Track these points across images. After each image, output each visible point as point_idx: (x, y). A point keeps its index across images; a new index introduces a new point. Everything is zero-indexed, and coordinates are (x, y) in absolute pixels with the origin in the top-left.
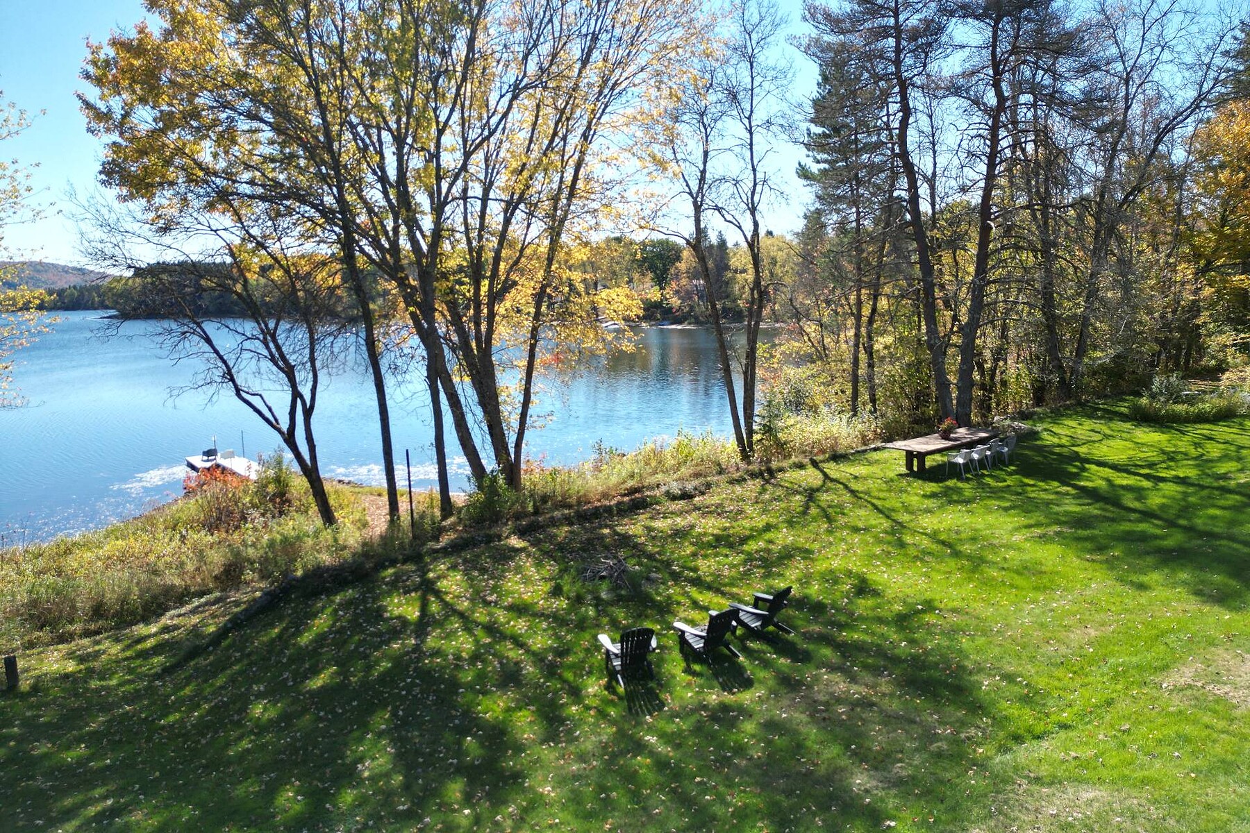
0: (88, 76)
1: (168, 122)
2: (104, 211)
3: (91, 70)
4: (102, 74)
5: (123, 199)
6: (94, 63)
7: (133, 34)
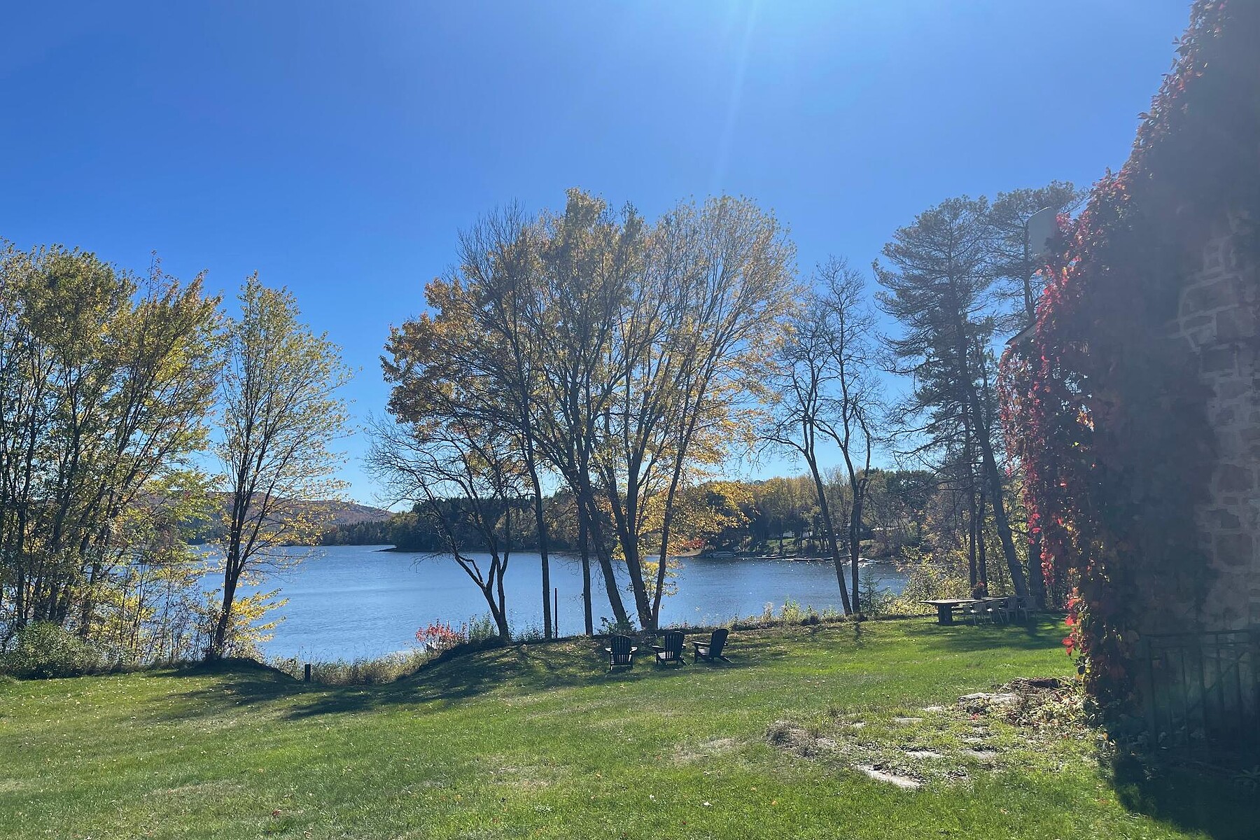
0: (388, 349)
1: (433, 372)
2: (388, 429)
3: (391, 344)
4: (398, 347)
5: (399, 421)
6: (393, 339)
7: (418, 321)
